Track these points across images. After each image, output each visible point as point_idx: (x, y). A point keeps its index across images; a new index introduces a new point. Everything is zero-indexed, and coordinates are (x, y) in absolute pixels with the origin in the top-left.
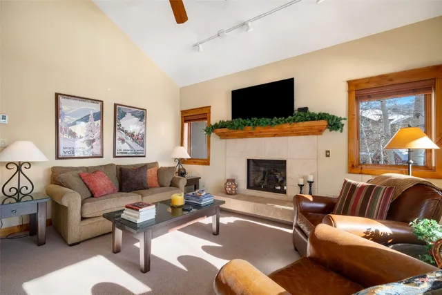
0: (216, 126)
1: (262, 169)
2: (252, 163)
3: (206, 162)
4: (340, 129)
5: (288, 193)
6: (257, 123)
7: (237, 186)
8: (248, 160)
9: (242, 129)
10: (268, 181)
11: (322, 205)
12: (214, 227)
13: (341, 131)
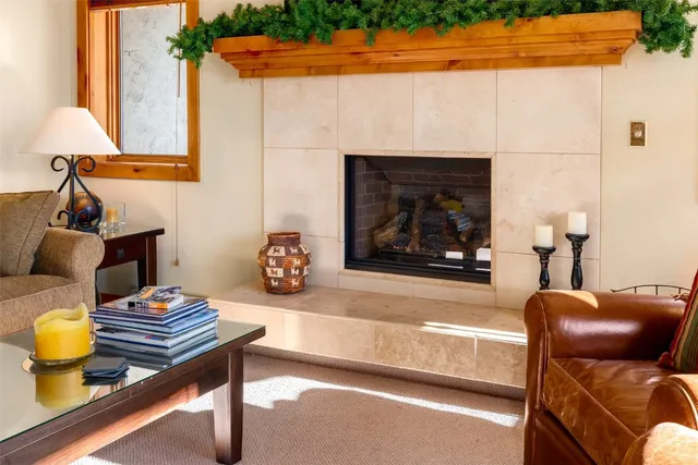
0: (224, 27)
1: (396, 191)
2: (361, 171)
3: (185, 169)
4: (681, 46)
5: (498, 276)
6: (382, 16)
7: (307, 260)
8: (350, 160)
9: (324, 42)
10: (423, 234)
11: (624, 328)
12: (223, 429)
13: (686, 53)
